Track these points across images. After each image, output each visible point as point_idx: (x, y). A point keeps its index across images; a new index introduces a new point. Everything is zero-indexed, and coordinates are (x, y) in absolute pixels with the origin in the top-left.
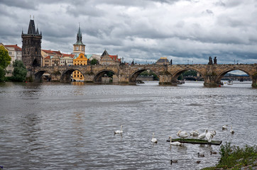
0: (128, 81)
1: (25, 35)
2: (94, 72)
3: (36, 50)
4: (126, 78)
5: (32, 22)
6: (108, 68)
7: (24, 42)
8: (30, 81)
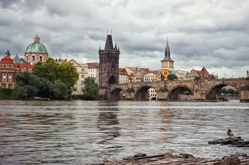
0: (204, 97)
1: (103, 51)
2: (168, 88)
3: (113, 66)
4: (202, 94)
5: (109, 38)
6: (183, 84)
7: (101, 58)
8: (105, 99)
